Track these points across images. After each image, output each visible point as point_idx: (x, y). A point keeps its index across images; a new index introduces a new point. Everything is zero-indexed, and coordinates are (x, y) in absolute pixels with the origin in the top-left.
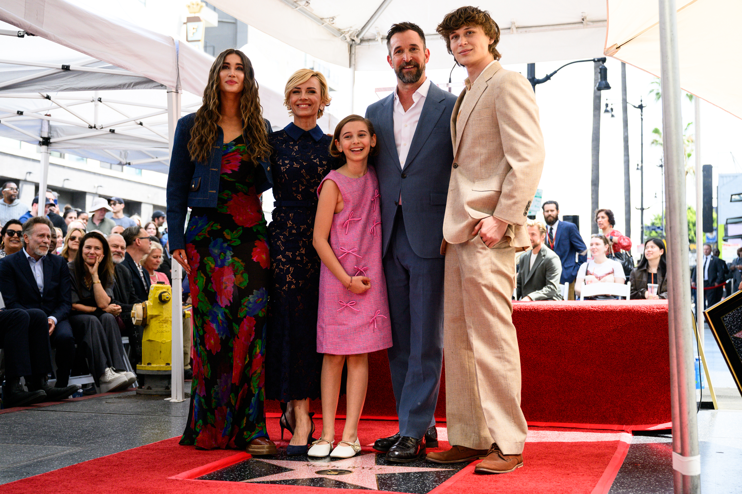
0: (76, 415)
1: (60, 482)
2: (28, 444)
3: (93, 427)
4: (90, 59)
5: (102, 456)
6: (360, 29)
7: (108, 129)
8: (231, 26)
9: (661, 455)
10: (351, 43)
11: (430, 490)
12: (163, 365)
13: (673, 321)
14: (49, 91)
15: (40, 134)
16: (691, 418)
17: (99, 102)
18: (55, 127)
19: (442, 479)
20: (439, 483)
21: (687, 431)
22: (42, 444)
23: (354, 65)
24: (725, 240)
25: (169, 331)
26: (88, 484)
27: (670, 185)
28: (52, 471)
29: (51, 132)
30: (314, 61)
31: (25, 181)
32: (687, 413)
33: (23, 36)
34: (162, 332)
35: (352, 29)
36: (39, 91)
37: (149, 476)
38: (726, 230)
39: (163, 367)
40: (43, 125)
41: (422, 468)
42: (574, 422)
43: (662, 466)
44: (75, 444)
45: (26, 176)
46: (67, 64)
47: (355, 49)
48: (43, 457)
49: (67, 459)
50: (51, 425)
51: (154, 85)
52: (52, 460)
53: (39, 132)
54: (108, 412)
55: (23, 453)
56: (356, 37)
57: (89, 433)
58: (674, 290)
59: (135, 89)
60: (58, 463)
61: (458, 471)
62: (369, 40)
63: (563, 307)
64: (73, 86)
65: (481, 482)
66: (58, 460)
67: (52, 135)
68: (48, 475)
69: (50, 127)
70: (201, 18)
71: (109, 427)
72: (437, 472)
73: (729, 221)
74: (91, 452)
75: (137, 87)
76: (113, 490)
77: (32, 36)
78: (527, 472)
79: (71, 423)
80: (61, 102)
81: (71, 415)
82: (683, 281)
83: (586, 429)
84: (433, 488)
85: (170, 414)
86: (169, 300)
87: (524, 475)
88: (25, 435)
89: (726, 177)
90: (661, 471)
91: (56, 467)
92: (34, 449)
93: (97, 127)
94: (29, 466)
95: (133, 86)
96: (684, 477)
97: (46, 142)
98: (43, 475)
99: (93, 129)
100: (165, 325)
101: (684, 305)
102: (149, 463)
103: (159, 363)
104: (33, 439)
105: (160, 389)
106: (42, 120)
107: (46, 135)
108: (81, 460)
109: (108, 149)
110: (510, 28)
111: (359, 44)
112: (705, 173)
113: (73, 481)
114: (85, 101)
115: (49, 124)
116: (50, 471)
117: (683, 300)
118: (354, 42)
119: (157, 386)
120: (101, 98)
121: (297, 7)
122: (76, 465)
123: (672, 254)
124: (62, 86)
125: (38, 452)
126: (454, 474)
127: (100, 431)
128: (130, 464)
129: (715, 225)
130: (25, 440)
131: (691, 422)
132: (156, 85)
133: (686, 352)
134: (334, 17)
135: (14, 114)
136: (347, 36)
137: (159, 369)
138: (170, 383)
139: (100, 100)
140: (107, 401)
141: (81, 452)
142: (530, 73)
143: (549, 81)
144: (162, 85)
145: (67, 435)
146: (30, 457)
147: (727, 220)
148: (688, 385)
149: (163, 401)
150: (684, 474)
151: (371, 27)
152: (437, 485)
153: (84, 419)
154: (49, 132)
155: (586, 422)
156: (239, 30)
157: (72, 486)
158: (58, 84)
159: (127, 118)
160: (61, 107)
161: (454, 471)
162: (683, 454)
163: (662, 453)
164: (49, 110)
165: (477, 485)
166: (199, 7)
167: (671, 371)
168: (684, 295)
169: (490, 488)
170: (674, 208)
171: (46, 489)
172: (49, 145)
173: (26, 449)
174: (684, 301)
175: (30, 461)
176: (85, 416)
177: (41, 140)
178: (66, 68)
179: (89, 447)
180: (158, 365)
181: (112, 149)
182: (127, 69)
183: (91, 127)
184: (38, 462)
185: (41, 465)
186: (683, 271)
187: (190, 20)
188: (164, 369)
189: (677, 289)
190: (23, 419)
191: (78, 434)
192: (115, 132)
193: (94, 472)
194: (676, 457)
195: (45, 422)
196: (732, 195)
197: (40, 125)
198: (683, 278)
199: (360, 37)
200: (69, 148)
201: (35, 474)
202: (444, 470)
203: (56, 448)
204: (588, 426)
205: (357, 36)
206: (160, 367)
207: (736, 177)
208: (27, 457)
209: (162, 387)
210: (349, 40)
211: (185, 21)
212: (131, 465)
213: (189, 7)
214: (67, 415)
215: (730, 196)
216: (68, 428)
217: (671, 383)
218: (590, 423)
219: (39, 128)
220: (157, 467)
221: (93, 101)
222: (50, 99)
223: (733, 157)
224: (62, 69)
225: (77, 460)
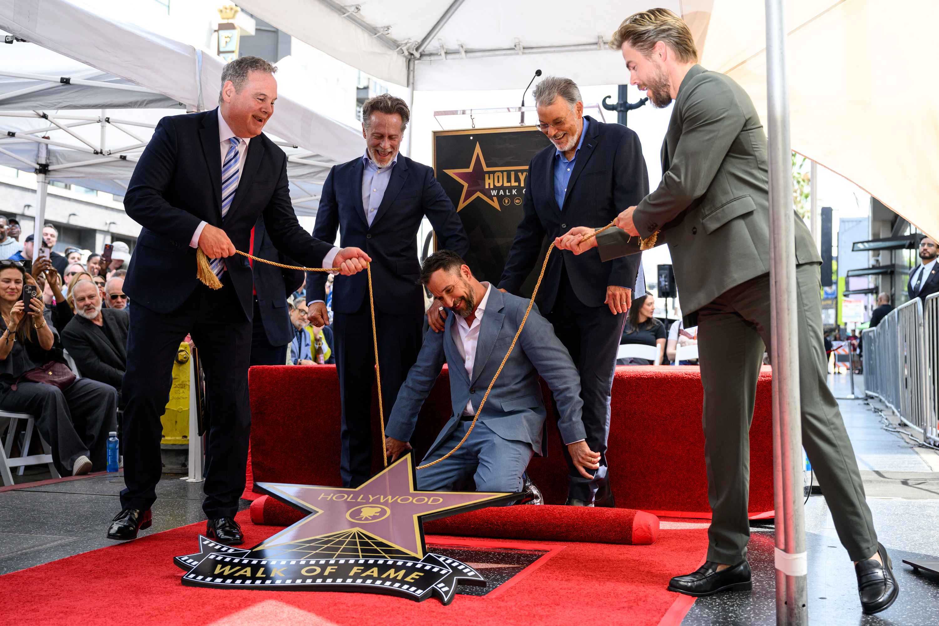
0: (73, 497)
1: (46, 580)
2: (13, 532)
3: (93, 512)
4: (94, 72)
5: (100, 547)
6: (420, 40)
7: (118, 155)
8: (272, 35)
9: (763, 549)
10: (409, 57)
11: (490, 591)
12: (179, 438)
13: (778, 393)
14: (45, 109)
15: (36, 160)
16: (796, 508)
17: (107, 123)
18: (55, 152)
19: (504, 577)
20: (501, 582)
21: (791, 523)
22: (29, 532)
23: (413, 83)
24: (845, 296)
25: (186, 398)
26: (80, 582)
27: (776, 232)
28: (38, 565)
29: (50, 158)
30: (369, 79)
31: (23, 216)
32: (792, 502)
33: (11, 42)
34: (179, 398)
35: (410, 41)
36: (33, 108)
37: (155, 572)
38: (847, 283)
39: (179, 440)
40: (40, 150)
41: (482, 564)
42: (663, 510)
43: (764, 563)
44: (69, 532)
45: (24, 209)
46: (66, 76)
47: (414, 64)
48: (29, 548)
49: (58, 550)
50: (42, 509)
51: (170, 103)
52: (39, 551)
53: (35, 157)
54: (112, 493)
55: (5, 543)
56: (415, 50)
57: (87, 519)
58: (778, 356)
59: (149, 108)
60: (46, 556)
61: (524, 568)
62: (431, 55)
63: (652, 373)
64: (74, 103)
65: (550, 582)
66: (46, 553)
67: (51, 161)
68: (33, 570)
69: (49, 152)
70: (236, 25)
71: (111, 512)
72: (499, 568)
73: (850, 273)
74: (87, 543)
75: (151, 105)
76: (110, 589)
77: (22, 42)
78: (605, 569)
79: (66, 506)
80: (62, 122)
81: (67, 497)
82: (790, 346)
83: (677, 518)
84: (493, 589)
85: (186, 496)
86: (187, 361)
87: (601, 573)
88: (9, 521)
89: (848, 221)
90: (762, 569)
91: (44, 560)
92: (19, 538)
93: (104, 153)
94: (11, 559)
95: (147, 104)
96: (788, 577)
97: (43, 169)
98: (27, 571)
99: (100, 155)
100: (181, 390)
101: (791, 375)
102: (156, 556)
103: (174, 436)
104: (18, 526)
105: (175, 467)
106: (39, 143)
107: (43, 162)
108: (75, 551)
109: (118, 179)
110: (596, 44)
111: (419, 59)
112: (824, 217)
113: (62, 578)
114: (90, 121)
115: (47, 148)
116: (35, 566)
117: (789, 369)
118: (412, 57)
119: (171, 463)
120: (108, 118)
121: (344, 14)
122: (68, 559)
123: (778, 313)
124: (60, 103)
125: (23, 543)
126: (519, 571)
127: (100, 517)
128: (133, 557)
129: (834, 278)
130: (9, 527)
131: (796, 513)
132: (174, 103)
133: (792, 429)
134: (390, 26)
135: (5, 135)
136: (404, 48)
137: (174, 443)
138: (187, 459)
139: (108, 120)
140: (112, 481)
141: (75, 542)
142: (621, 96)
143: (643, 106)
144: (181, 104)
145: (60, 521)
146: (13, 548)
147: (848, 271)
148: (794, 469)
149: (178, 481)
150: (788, 574)
151: (433, 38)
152: (499, 584)
153: (82, 502)
154: (48, 158)
155: (677, 510)
156: (280, 40)
157: (60, 584)
158: (56, 101)
159: (141, 143)
160: (60, 128)
161: (519, 567)
162: (786, 550)
163: (765, 547)
164: (47, 131)
165: (546, 585)
166: (233, 12)
167: (774, 452)
168: (791, 363)
169: (561, 589)
170: (781, 259)
171: (29, 588)
172: (48, 173)
173: (9, 538)
174: (791, 370)
175: (12, 553)
176: (84, 498)
177: (38, 167)
178: (65, 81)
179: (85, 536)
180: (173, 438)
181: (122, 179)
182: (138, 84)
183: (96, 153)
184: (22, 554)
185: (25, 558)
186: (790, 334)
187: (222, 27)
188: (180, 443)
189: (782, 355)
190: (8, 502)
191: (73, 520)
192: (127, 159)
193: (89, 567)
194: (778, 553)
195: (34, 506)
196: (854, 244)
197: (37, 149)
198: (790, 343)
199: (421, 50)
200: (71, 177)
201: (17, 569)
202: (507, 566)
203: (46, 538)
204: (679, 514)
205: (417, 49)
206: (176, 440)
207: (860, 221)
208: (10, 548)
209: (178, 464)
210: (406, 53)
211: (217, 28)
212: (135, 558)
213: (221, 11)
214: (62, 497)
215: (852, 245)
216: (62, 513)
217: (774, 466)
218: (682, 511)
219: (35, 152)
220: (165, 562)
221: (99, 121)
222: (47, 119)
223: (856, 198)
224: (61, 82)
225: (70, 552)
